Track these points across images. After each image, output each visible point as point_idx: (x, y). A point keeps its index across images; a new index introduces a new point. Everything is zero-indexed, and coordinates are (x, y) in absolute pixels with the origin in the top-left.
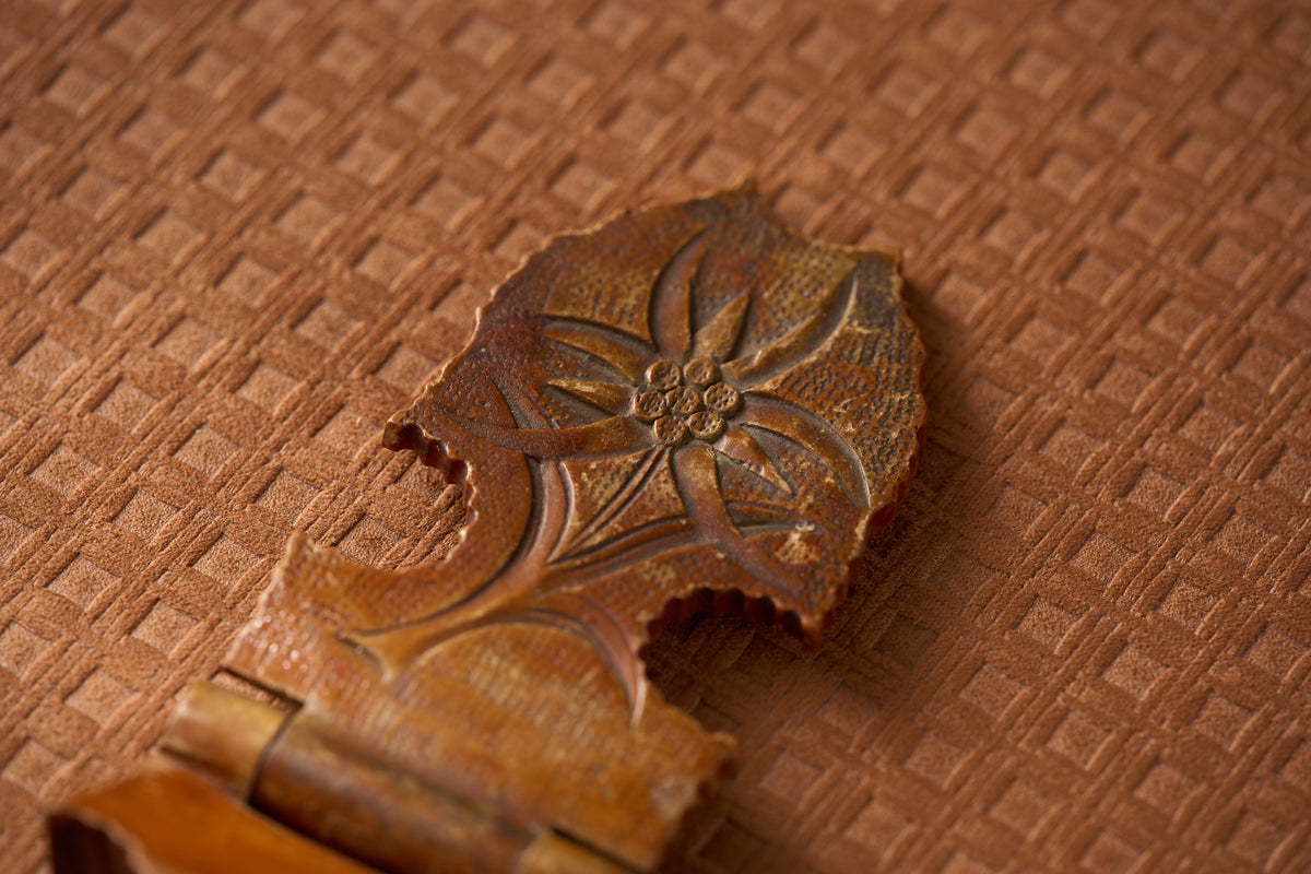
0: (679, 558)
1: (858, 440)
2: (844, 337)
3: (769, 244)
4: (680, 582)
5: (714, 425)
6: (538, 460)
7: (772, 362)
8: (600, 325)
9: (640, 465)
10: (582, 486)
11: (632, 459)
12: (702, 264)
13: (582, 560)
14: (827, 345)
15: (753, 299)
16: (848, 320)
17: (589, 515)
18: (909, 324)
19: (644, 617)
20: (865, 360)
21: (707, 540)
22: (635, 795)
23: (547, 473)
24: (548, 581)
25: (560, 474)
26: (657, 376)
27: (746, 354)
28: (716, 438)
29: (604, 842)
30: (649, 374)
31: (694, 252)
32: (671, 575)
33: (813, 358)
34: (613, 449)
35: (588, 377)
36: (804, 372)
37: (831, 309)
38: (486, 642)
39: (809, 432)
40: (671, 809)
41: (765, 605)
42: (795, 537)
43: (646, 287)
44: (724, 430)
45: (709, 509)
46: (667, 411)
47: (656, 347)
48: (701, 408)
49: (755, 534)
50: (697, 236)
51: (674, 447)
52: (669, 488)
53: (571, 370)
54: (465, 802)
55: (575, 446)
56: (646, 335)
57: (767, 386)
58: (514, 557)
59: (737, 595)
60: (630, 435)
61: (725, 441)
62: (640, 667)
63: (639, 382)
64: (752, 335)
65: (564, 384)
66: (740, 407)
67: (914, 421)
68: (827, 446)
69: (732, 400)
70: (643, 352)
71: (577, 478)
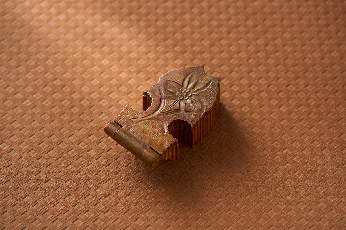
0: (177, 115)
1: (206, 102)
2: (208, 88)
3: (202, 74)
4: (176, 118)
5: (187, 98)
6: (162, 99)
7: (197, 90)
8: (176, 82)
9: (175, 102)
10: (167, 103)
11: (174, 101)
12: (192, 76)
13: (164, 113)
14: (206, 89)
15: (197, 82)
16: (209, 86)
17: (166, 108)
18: (217, 88)
19: (170, 122)
20: (210, 92)
21: (182, 113)
22: (162, 145)
23: (163, 101)
24: (158, 115)
25: (164, 101)
26: (181, 90)
27: (194, 89)
28: (187, 99)
29: (156, 150)
30: (180, 90)
31: (191, 74)
32: (175, 117)
33: (203, 91)
34: (172, 99)
35: (172, 89)
36: (201, 92)
37: (207, 84)
38: (148, 122)
39: (199, 100)
40: (166, 147)
41: (186, 122)
42: (193, 114)
43: (183, 78)
44: (188, 99)
45: (183, 109)
46: (181, 95)
47: (182, 86)
48: (186, 95)
49: (188, 113)
50: (193, 72)
51: (181, 100)
52: (178, 105)
53: (170, 88)
54: (139, 142)
55: (167, 98)
56: (181, 85)
57: (196, 93)
58: (155, 112)
59: (183, 120)
60: (175, 98)
61: (188, 100)
62: (167, 128)
63: (179, 91)
64: (196, 86)
65: (168, 90)
66: (191, 96)
67: (214, 101)
68: (201, 103)
69: (191, 94)
70: (181, 87)
71: (166, 102)
